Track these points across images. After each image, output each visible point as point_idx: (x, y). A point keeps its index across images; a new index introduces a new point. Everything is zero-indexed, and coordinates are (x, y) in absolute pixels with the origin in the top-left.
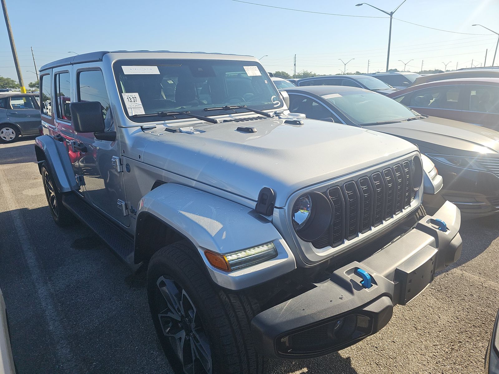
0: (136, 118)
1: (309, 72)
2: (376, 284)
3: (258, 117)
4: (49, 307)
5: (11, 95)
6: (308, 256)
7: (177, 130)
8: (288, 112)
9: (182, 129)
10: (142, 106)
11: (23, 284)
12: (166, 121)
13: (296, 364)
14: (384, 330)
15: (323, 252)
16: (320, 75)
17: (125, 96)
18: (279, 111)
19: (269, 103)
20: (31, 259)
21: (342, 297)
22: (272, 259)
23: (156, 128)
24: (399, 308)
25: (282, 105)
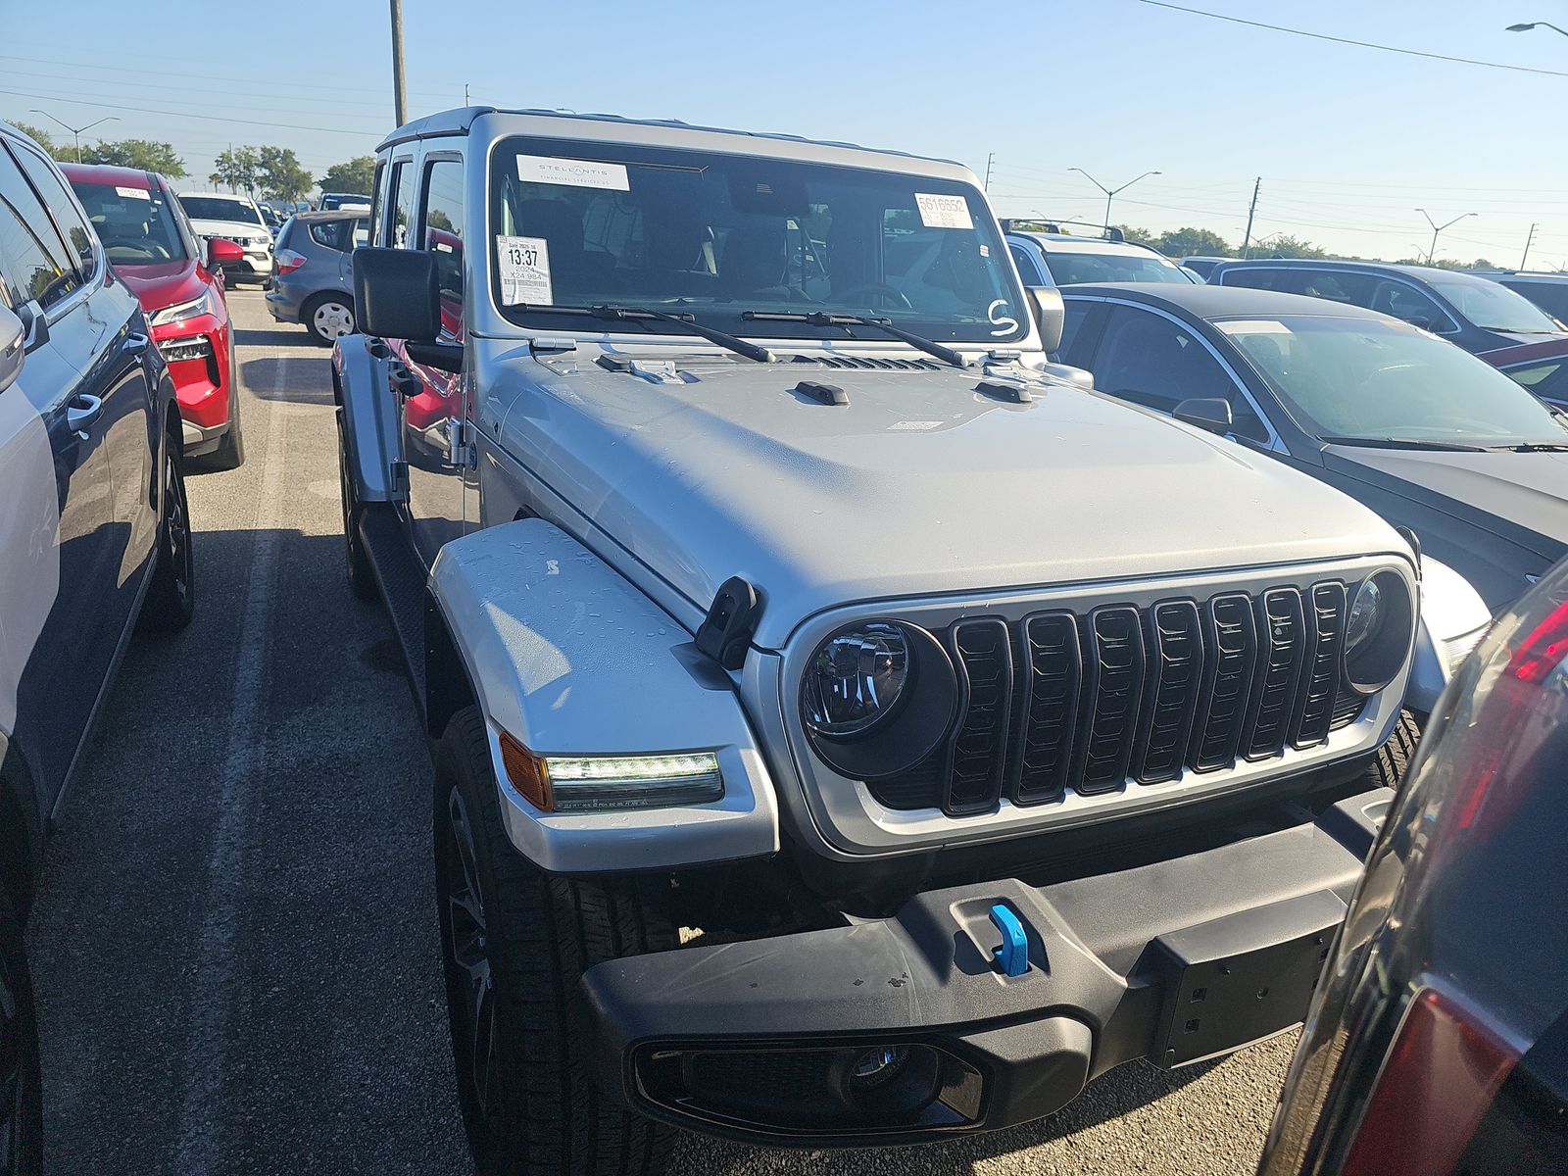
0: (521, 315)
1: (1299, 240)
2: (1046, 968)
3: (921, 361)
4: (236, 808)
5: (361, 214)
6: (842, 824)
7: (624, 366)
8: (1042, 358)
9: (636, 363)
10: (547, 280)
11: (201, 730)
12: (612, 336)
13: (821, 1160)
14: (1161, 1143)
15: (901, 823)
16: (1340, 255)
17: (507, 243)
18: (1006, 352)
19: (979, 321)
20: (249, 670)
21: (905, 979)
22: (702, 805)
23: (575, 349)
24: (1254, 1084)
25: (1022, 334)
